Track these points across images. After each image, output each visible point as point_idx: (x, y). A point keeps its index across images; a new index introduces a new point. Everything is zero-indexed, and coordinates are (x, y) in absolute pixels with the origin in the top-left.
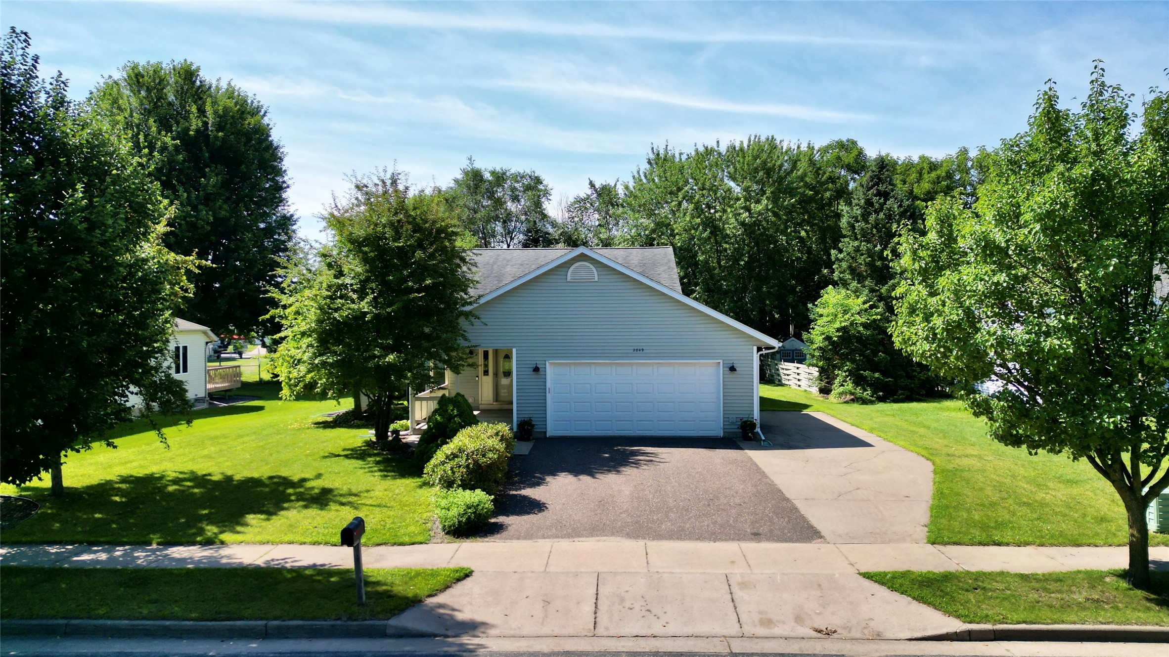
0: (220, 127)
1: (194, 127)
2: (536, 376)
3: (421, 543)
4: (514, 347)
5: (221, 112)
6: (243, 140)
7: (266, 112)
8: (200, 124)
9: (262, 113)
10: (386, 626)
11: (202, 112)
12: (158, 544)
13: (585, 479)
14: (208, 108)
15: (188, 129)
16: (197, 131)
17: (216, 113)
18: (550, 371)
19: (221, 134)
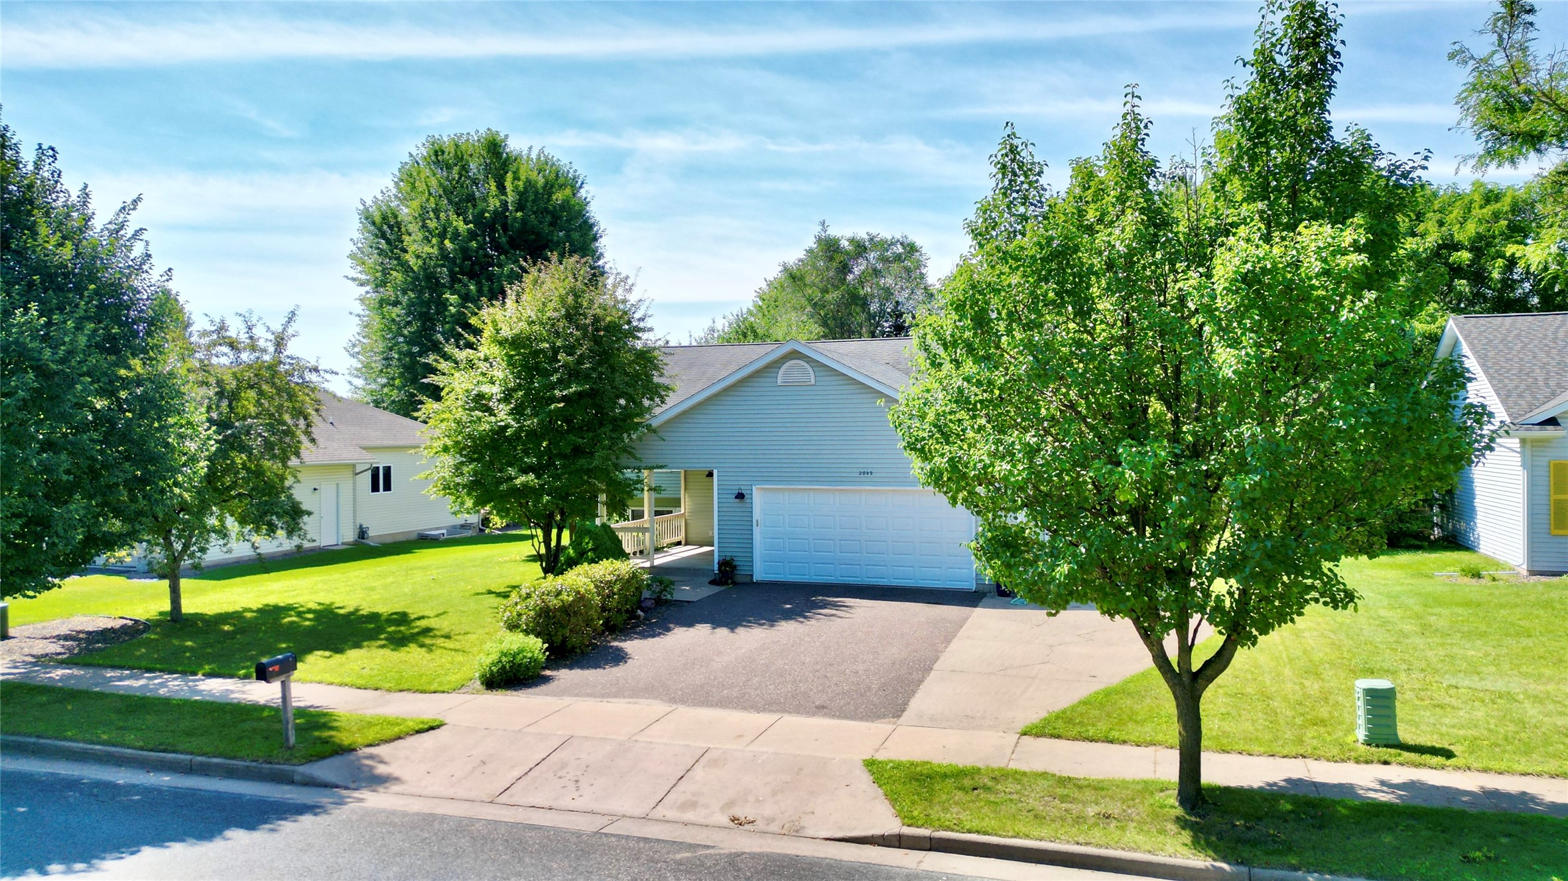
0: (520, 207)
1: (491, 208)
2: (739, 505)
3: (443, 692)
4: (716, 468)
5: (521, 188)
6: (548, 218)
7: (582, 183)
8: (498, 204)
9: (579, 183)
10: (293, 771)
11: (501, 188)
12: (204, 675)
13: (723, 632)
14: (508, 184)
15: (483, 211)
16: (495, 212)
17: (516, 188)
18: (759, 499)
19: (519, 214)
